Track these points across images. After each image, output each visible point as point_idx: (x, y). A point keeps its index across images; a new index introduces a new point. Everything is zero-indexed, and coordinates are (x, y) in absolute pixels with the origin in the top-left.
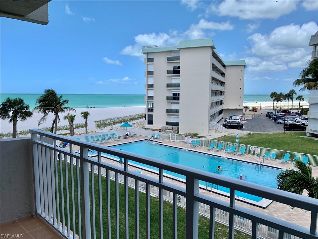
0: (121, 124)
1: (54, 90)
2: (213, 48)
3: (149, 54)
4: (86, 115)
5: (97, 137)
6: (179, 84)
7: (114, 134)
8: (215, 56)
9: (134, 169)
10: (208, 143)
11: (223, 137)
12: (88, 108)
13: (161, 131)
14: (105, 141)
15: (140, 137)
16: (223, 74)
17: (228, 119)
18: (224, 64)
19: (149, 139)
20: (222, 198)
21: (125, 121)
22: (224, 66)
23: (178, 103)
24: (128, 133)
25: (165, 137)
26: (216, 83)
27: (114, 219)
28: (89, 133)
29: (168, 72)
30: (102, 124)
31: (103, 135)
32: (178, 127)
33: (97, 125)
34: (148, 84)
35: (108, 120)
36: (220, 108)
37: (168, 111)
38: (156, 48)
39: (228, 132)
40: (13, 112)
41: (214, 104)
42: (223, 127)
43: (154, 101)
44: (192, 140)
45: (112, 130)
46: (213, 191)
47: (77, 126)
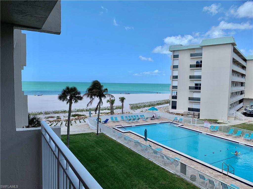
0: (149, 108)
1: (98, 80)
2: (233, 44)
3: (175, 52)
4: (122, 100)
5: (130, 117)
6: (201, 76)
7: (143, 115)
8: (236, 51)
9: (156, 146)
10: (227, 130)
11: (242, 125)
12: (126, 94)
13: (183, 116)
14: (135, 121)
15: (164, 119)
16: (244, 67)
17: (249, 108)
18: (245, 58)
19: (172, 122)
20: (238, 183)
21: (152, 105)
22: (245, 60)
23: (200, 92)
24: (154, 116)
25: (185, 121)
26: (236, 75)
27: (137, 187)
28: (124, 113)
29: (191, 66)
30: (135, 107)
31: (135, 116)
32: (199, 112)
33: (131, 107)
34: (173, 76)
35: (139, 103)
36: (240, 97)
37: (190, 99)
38: (181, 46)
39: (248, 120)
40: (69, 96)
41: (233, 94)
42: (243, 115)
43: (178, 90)
44: (211, 125)
45: (142, 112)
46: (228, 175)
47: (116, 107)
